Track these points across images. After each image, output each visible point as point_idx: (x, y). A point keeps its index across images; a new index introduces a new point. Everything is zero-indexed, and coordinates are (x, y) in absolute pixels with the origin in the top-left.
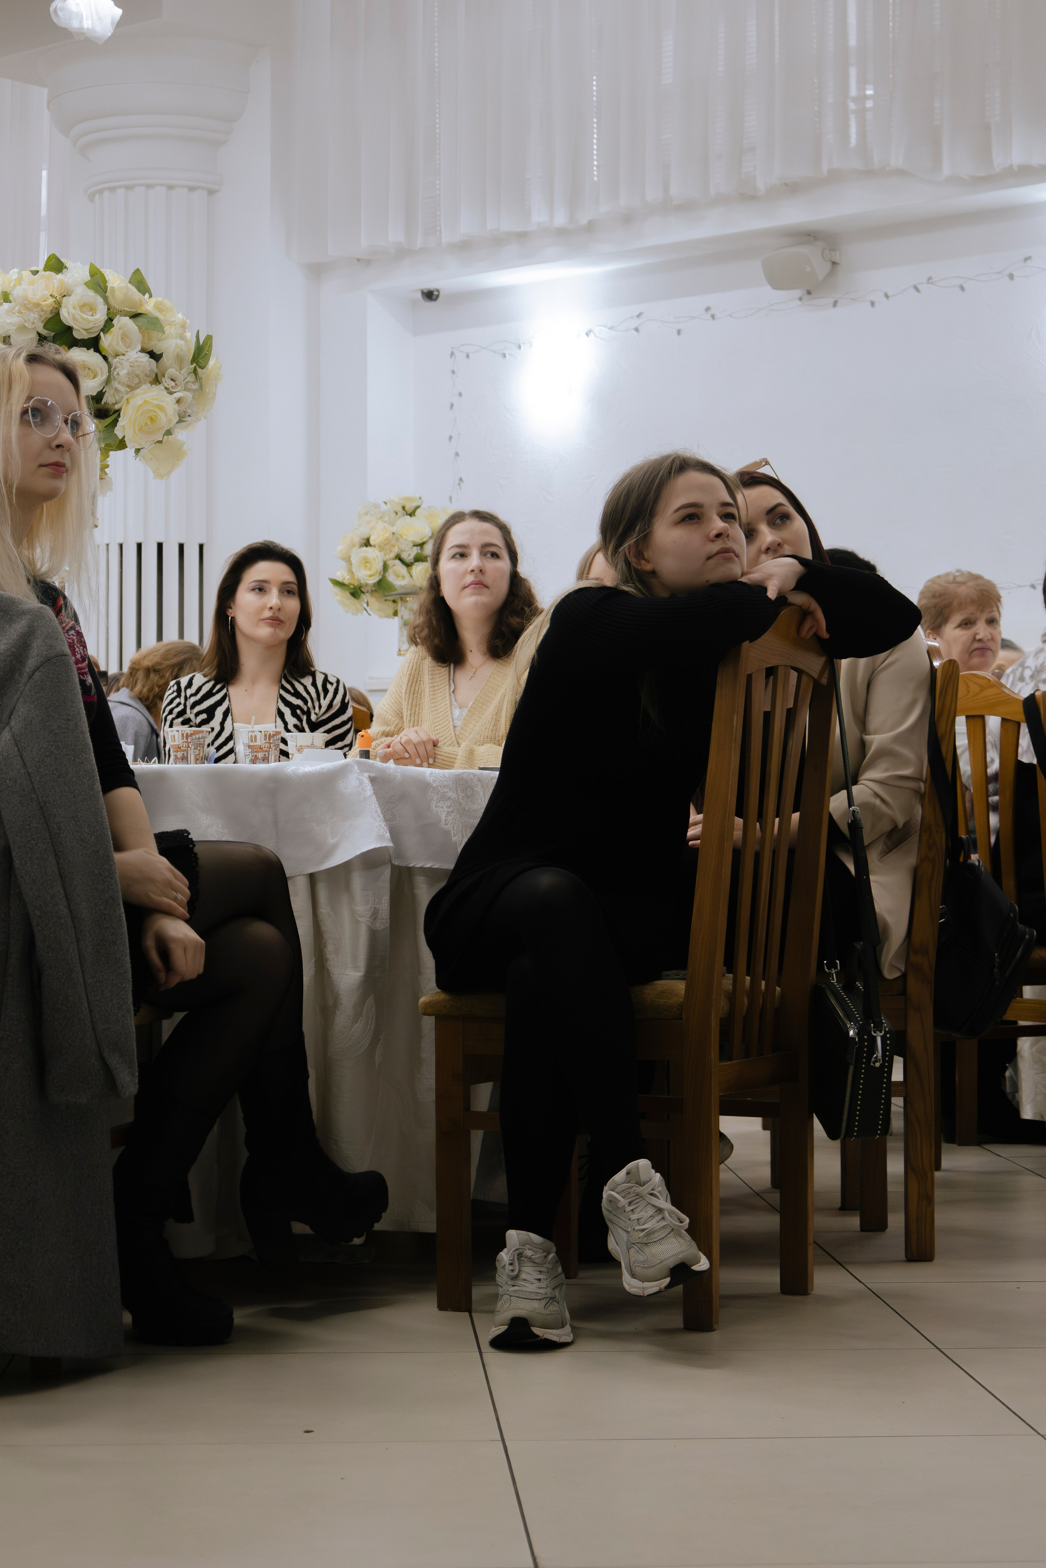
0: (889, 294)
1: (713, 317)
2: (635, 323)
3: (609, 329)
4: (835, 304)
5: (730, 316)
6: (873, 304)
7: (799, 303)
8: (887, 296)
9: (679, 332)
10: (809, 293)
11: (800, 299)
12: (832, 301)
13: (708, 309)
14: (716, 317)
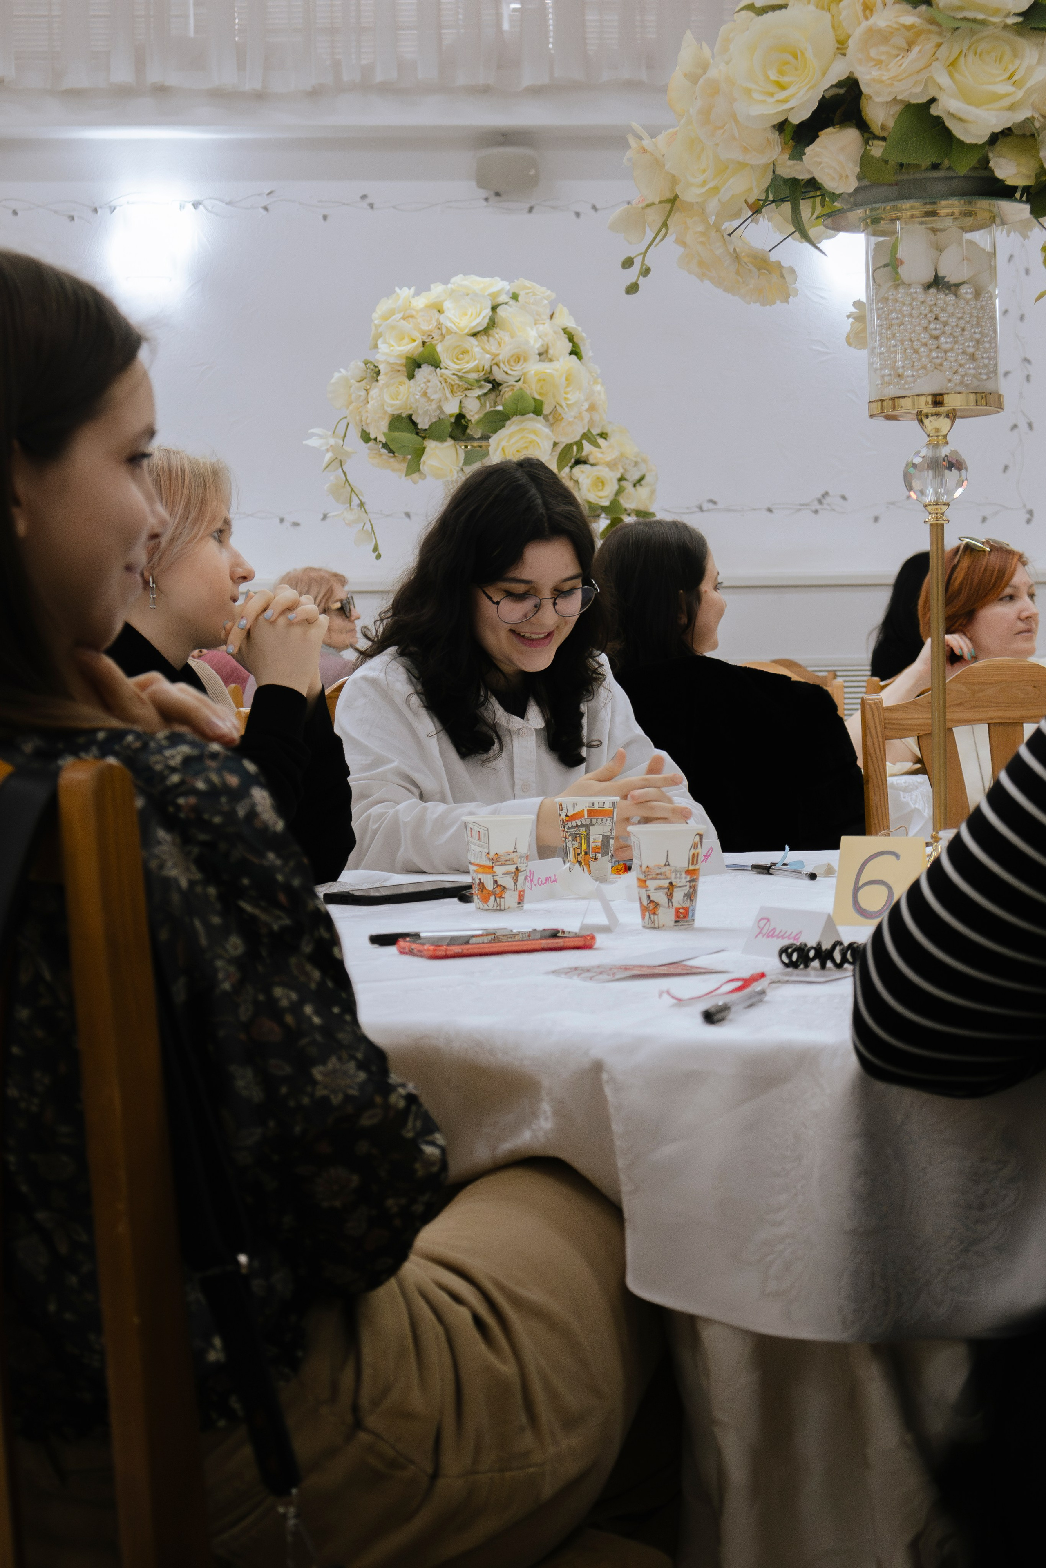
0: (598, 206)
1: (371, 206)
2: (265, 201)
3: (227, 204)
4: (531, 210)
5: (394, 207)
6: (578, 215)
7: (484, 203)
8: (595, 208)
9: (325, 217)
10: (498, 194)
11: (486, 199)
12: (528, 206)
13: (364, 197)
14: (375, 206)
